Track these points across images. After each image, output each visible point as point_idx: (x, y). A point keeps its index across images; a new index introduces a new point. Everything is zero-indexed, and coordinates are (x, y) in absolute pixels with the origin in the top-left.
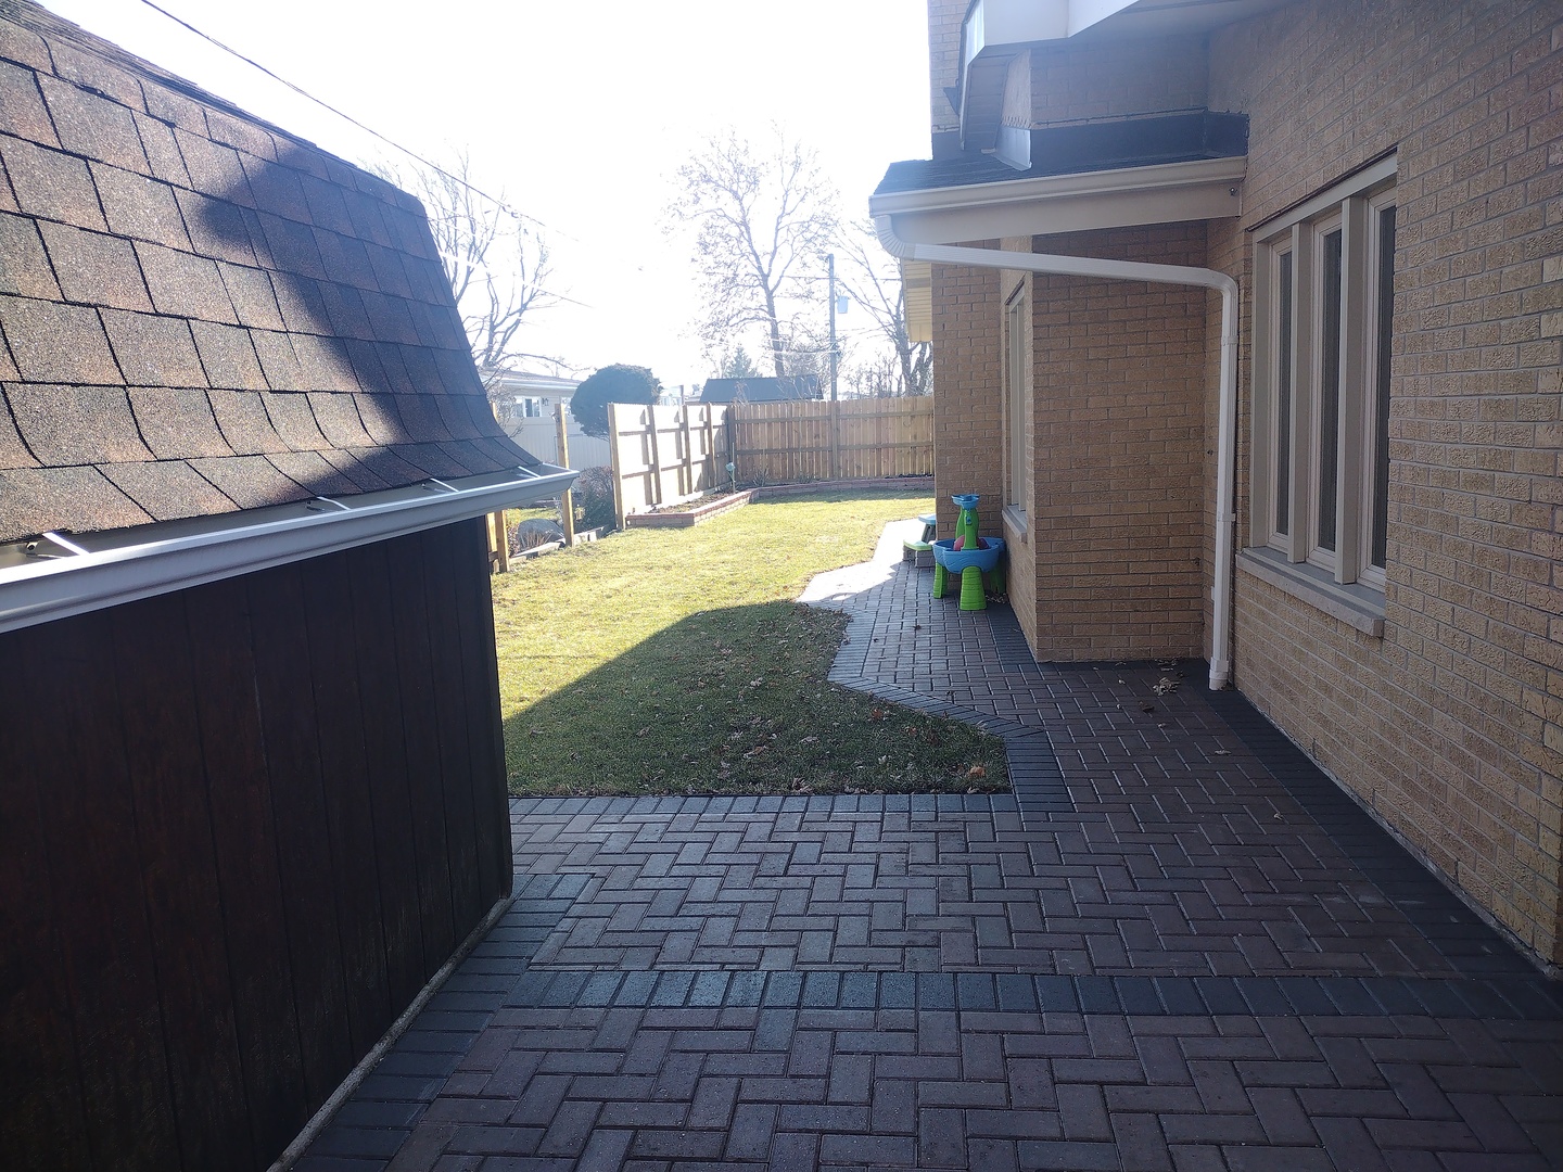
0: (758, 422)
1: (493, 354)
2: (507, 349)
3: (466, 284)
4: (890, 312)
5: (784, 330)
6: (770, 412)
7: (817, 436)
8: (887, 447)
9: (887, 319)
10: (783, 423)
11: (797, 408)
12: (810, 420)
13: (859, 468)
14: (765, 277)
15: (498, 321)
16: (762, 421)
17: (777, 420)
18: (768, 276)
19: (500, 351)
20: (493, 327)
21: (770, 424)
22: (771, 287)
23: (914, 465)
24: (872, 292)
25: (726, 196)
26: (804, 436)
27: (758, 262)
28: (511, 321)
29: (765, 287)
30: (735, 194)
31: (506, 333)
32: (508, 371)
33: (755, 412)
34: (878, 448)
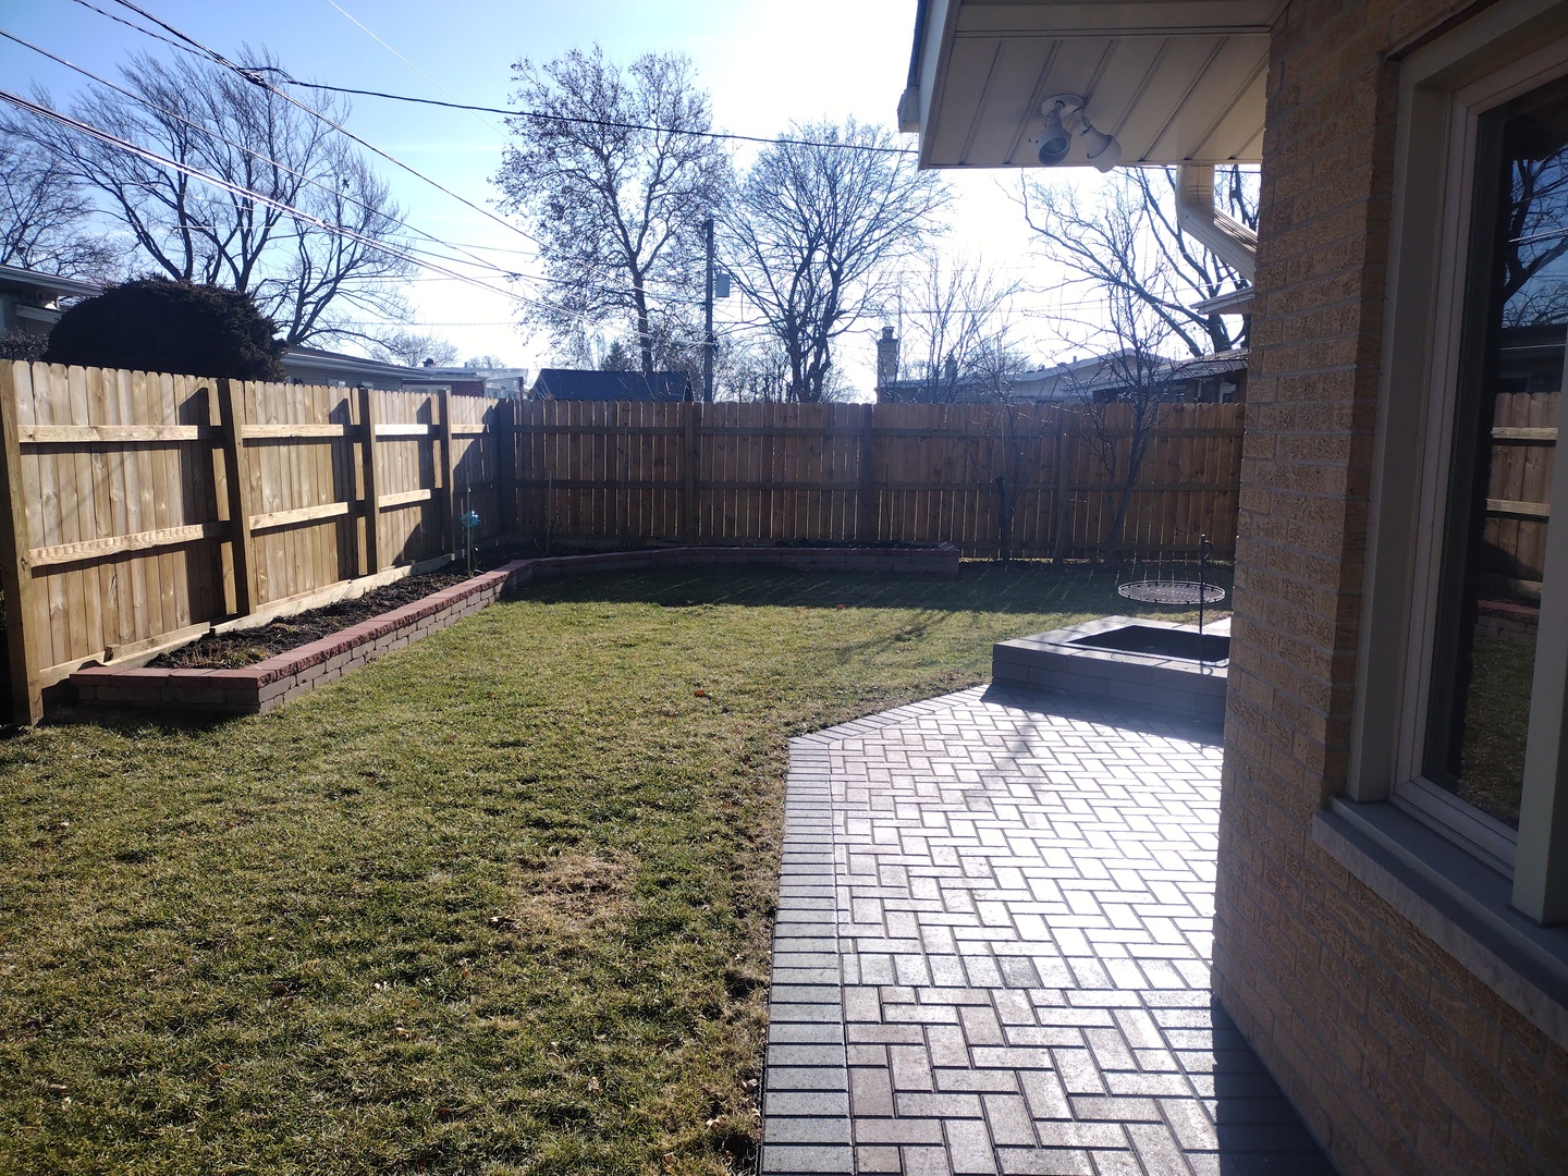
0: (553, 431)
1: (301, 328)
2: (318, 324)
3: (264, 240)
4: (780, 305)
5: (654, 319)
6: (575, 415)
7: (659, 462)
8: (780, 487)
9: (775, 312)
10: (599, 436)
11: (625, 410)
12: (648, 432)
13: (730, 521)
14: (633, 256)
15: (308, 290)
16: (563, 430)
17: (588, 430)
18: (637, 253)
19: (309, 325)
20: (303, 295)
21: (575, 438)
22: (640, 267)
23: (826, 522)
24: (759, 280)
25: (588, 155)
26: (636, 461)
27: (625, 236)
28: (322, 292)
29: (633, 266)
30: (598, 151)
31: (317, 304)
32: (311, 351)
33: (550, 413)
34: (763, 489)
